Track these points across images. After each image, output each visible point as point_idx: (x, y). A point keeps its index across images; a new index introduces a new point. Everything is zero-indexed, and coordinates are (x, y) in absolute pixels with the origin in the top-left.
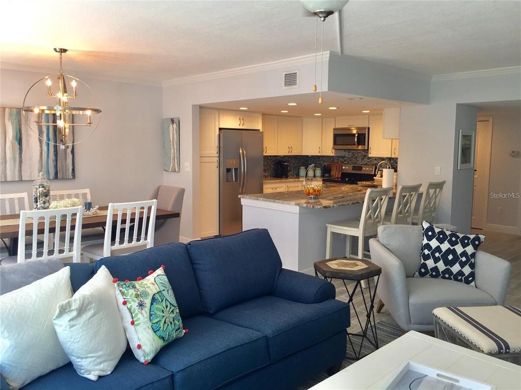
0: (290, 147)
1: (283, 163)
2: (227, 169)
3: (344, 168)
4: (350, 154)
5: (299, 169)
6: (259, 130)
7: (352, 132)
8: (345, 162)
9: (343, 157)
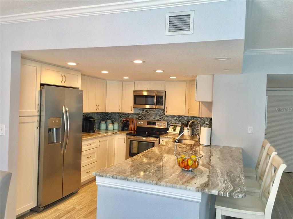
0: (97, 106)
1: (91, 120)
2: (49, 129)
3: (139, 123)
4: (144, 111)
5: (100, 123)
6: (78, 88)
7: (143, 94)
8: (140, 118)
9: (137, 114)
